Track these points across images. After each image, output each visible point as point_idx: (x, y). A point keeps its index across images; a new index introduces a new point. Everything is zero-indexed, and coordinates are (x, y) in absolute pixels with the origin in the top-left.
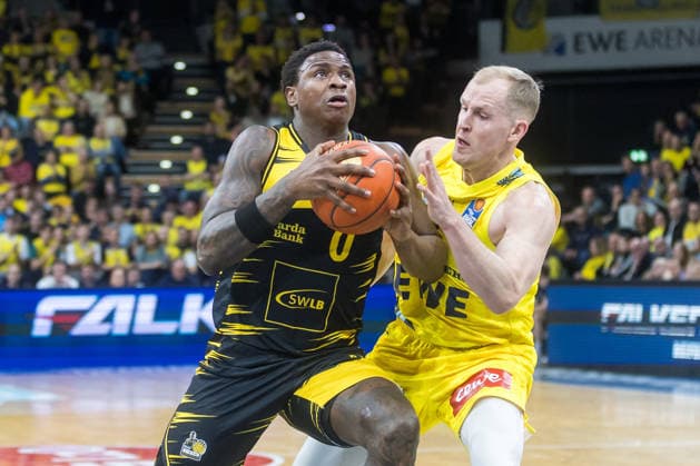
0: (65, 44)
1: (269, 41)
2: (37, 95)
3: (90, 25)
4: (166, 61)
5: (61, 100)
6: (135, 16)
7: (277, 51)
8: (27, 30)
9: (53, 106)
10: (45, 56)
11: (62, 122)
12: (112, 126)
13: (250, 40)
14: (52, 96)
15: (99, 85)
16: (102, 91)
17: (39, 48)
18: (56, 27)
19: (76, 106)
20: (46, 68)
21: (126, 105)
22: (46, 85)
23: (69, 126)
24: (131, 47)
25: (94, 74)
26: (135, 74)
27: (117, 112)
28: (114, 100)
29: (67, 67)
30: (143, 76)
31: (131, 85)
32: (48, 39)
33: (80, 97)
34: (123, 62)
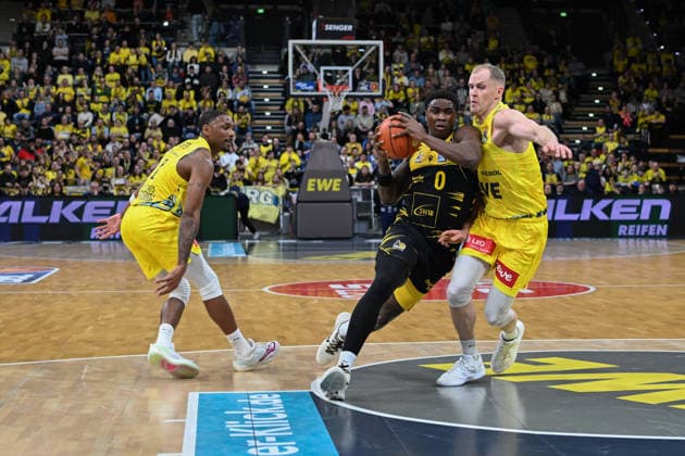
0: (530, 64)
1: (643, 61)
2: (514, 91)
3: (544, 52)
4: (588, 72)
5: (527, 94)
6: (569, 48)
7: (648, 66)
8: (510, 56)
9: (523, 97)
10: (519, 70)
11: (527, 105)
12: (555, 107)
13: (632, 60)
14: (522, 91)
15: (547, 86)
16: (549, 88)
17: (516, 66)
18: (526, 54)
19: (535, 96)
20: (520, 76)
21: (563, 96)
22: (519, 85)
23: (530, 107)
24: (566, 65)
25: (545, 80)
26: (569, 79)
27: (557, 99)
28: (556, 94)
29: (531, 75)
30: (572, 80)
31: (566, 85)
32: (521, 60)
33: (538, 92)
34: (562, 73)
